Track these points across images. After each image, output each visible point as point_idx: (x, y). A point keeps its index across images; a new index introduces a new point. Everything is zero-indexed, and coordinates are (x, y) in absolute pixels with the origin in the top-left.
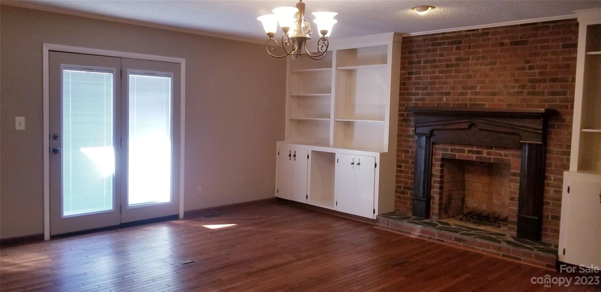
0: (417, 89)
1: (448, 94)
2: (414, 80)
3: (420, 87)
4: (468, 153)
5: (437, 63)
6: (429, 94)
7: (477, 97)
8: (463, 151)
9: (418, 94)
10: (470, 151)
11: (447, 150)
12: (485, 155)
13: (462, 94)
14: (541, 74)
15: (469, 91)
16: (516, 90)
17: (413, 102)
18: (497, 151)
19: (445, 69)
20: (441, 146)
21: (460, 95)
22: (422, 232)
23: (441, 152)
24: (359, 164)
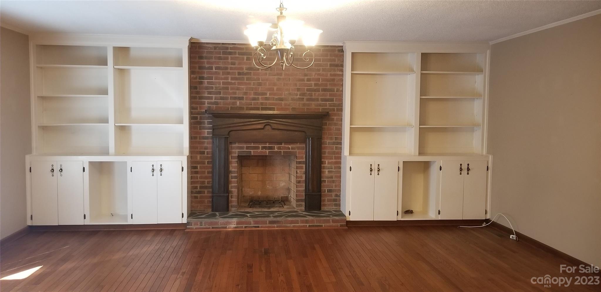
0: (210, 93)
1: (241, 99)
2: (206, 85)
3: (212, 91)
4: (261, 149)
5: (229, 71)
6: (222, 98)
7: (268, 102)
8: (258, 148)
9: (211, 98)
10: (263, 148)
11: (242, 148)
12: (276, 150)
13: (254, 99)
14: (316, 85)
15: (260, 97)
16: (298, 97)
17: (206, 105)
18: (286, 146)
19: (237, 76)
20: (237, 145)
22: (238, 223)
23: (237, 150)
24: (161, 170)
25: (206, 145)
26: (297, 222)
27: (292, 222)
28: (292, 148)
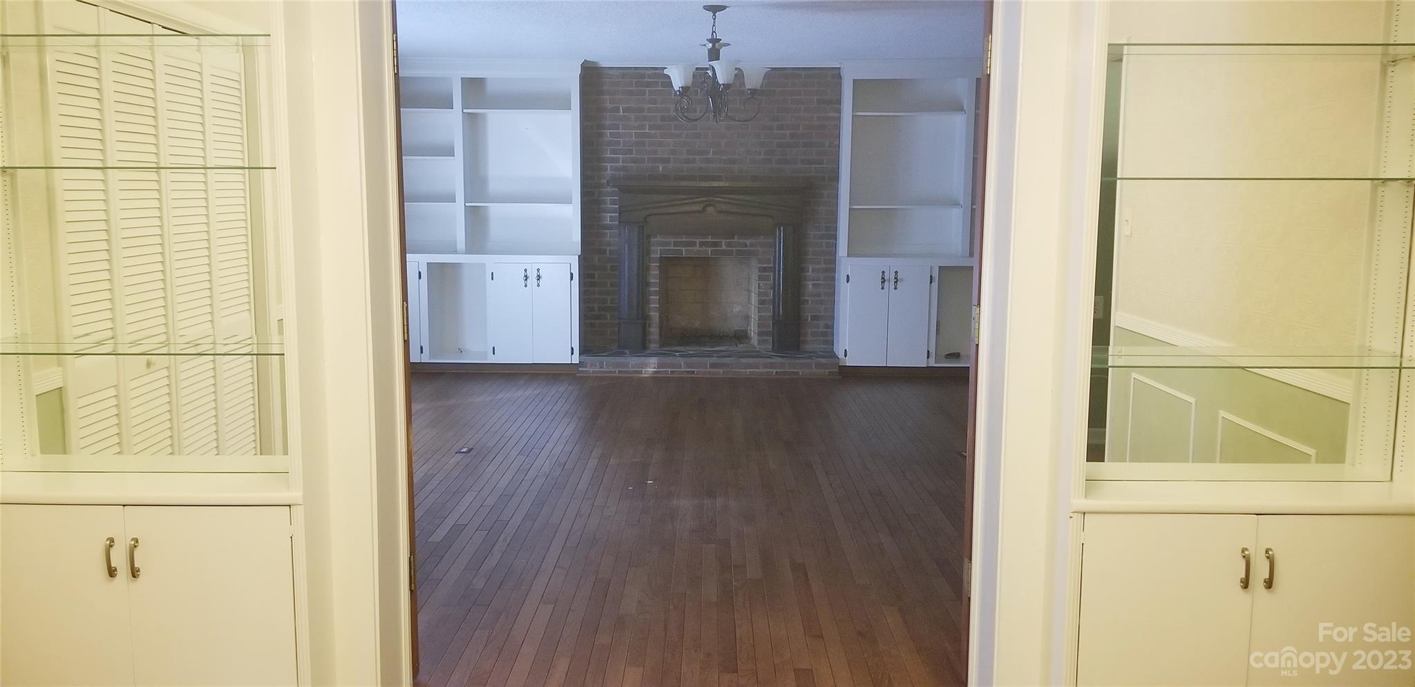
0: (614, 152)
1: (667, 161)
2: (608, 138)
3: (619, 149)
4: (700, 247)
5: (646, 114)
6: (634, 161)
7: (711, 165)
8: (693, 244)
9: (617, 160)
10: (702, 244)
11: (668, 244)
12: (724, 247)
13: (687, 161)
14: (792, 136)
15: (698, 157)
16: (762, 156)
17: (609, 172)
18: (740, 241)
19: (659, 123)
20: (659, 239)
21: (686, 163)
22: (660, 366)
23: (659, 248)
24: (539, 277)
25: (608, 239)
26: (757, 366)
27: (749, 366)
28: (752, 245)
